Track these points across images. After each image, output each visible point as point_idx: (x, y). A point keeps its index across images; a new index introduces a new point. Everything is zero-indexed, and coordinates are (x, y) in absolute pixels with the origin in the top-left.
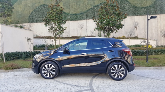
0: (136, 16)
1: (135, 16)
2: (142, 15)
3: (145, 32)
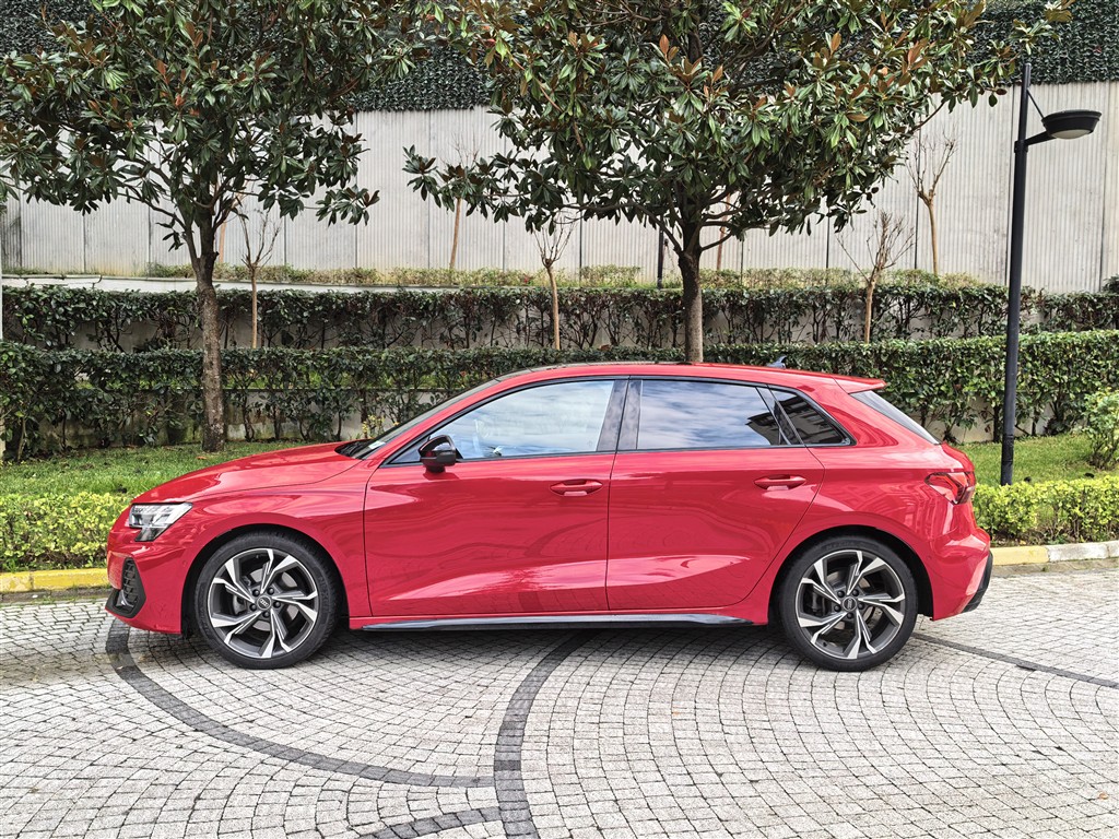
3: (996, 231)
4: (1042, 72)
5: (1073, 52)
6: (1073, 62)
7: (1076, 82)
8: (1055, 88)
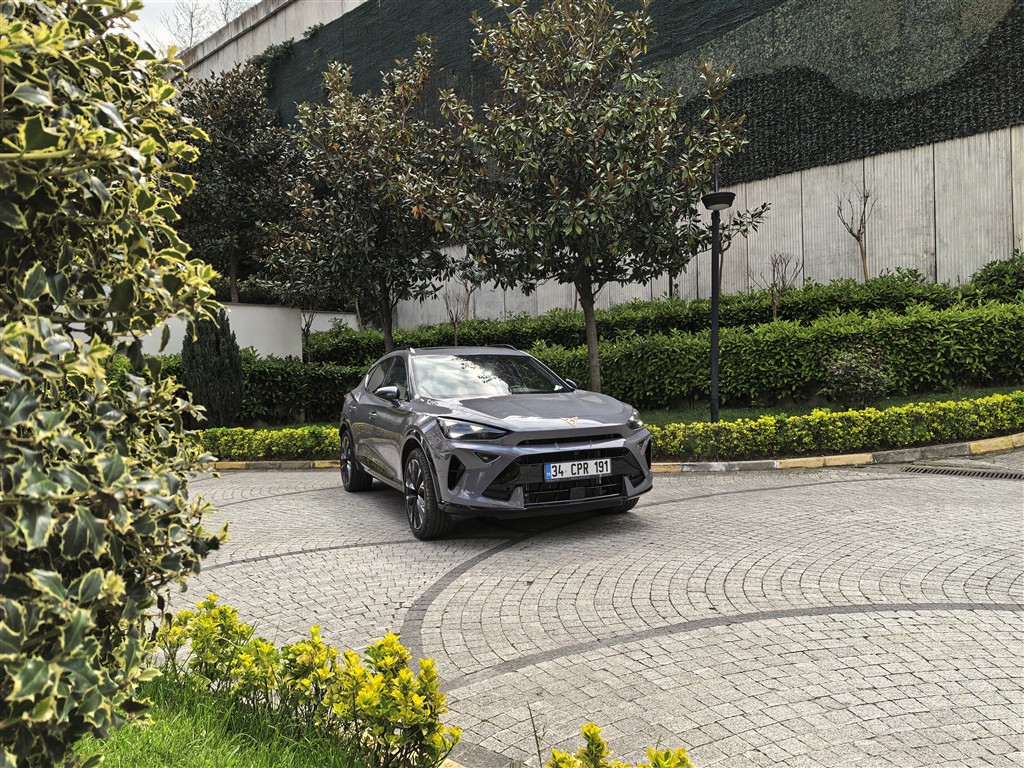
0: (868, 161)
1: (864, 157)
2: (905, 148)
3: (926, 252)
4: (952, 130)
5: (975, 110)
6: (976, 119)
7: (981, 133)
8: (965, 140)
